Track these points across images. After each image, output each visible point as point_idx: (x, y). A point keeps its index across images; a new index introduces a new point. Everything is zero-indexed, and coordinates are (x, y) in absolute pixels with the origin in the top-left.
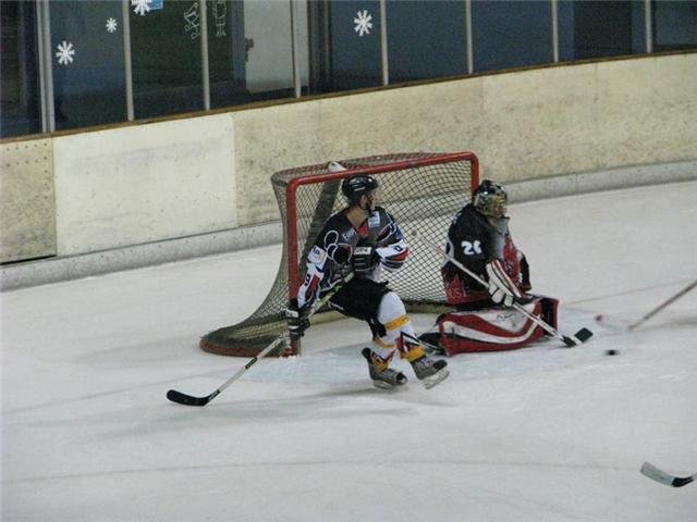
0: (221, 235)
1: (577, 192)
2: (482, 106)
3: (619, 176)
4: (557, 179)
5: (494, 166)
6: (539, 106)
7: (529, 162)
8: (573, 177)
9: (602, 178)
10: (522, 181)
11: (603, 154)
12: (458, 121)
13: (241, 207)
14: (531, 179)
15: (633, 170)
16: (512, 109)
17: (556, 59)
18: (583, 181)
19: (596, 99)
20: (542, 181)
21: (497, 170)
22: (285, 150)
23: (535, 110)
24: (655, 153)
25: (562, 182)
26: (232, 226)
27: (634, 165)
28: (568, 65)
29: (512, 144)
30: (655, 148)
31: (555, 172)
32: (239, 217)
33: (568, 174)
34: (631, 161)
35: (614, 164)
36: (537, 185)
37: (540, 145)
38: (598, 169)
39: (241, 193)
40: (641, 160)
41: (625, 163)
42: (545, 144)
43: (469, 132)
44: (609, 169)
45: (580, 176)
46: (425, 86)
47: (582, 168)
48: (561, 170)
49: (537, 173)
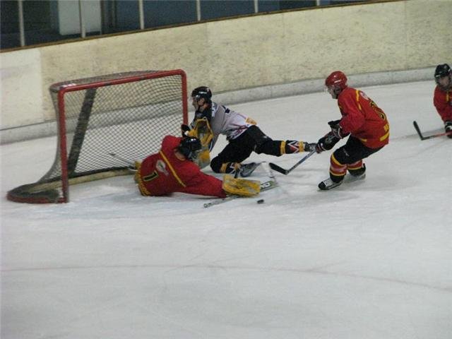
0: (32, 128)
1: (272, 97)
2: (207, 42)
3: (299, 86)
4: (258, 89)
5: (216, 81)
6: (245, 42)
7: (239, 78)
8: (269, 87)
9: (288, 87)
10: (234, 90)
11: (289, 72)
12: (190, 52)
13: (46, 109)
14: (240, 89)
15: (309, 83)
16: (227, 44)
17: (256, 10)
18: (276, 90)
19: (283, 37)
20: (248, 90)
21: (218, 84)
22: (75, 72)
23: (242, 44)
24: (324, 71)
25: (262, 91)
26: (40, 121)
27: (309, 79)
28: (264, 14)
29: (228, 66)
30: (323, 68)
31: (256, 84)
32: (44, 115)
33: (265, 85)
34: (307, 77)
35: (296, 78)
36: (245, 93)
37: (246, 67)
38: (285, 82)
39: (45, 100)
40: (314, 76)
41: (303, 77)
42: (249, 66)
43: (198, 59)
44: (293, 82)
45: (273, 87)
46: (168, 30)
47: (275, 81)
48: (260, 83)
49: (244, 86)
